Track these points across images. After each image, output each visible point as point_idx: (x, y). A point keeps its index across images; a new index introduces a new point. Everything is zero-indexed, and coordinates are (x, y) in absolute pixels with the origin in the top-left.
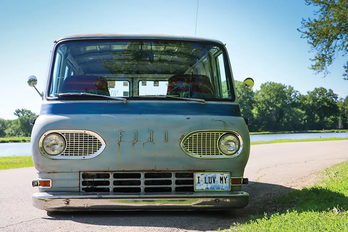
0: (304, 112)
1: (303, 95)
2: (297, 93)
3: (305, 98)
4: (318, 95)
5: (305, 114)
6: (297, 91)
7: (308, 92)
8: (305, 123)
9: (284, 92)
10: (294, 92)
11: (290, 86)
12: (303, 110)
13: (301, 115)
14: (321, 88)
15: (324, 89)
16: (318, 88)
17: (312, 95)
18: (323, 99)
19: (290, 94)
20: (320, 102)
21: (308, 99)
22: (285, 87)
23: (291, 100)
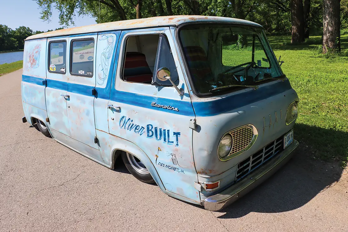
0: (16, 40)
1: (14, 31)
2: (10, 29)
3: (15, 32)
4: (22, 31)
5: (17, 41)
6: (10, 28)
7: (16, 29)
8: (17, 46)
9: (2, 28)
10: (8, 28)
11: (5, 26)
12: (15, 39)
13: (15, 42)
14: (23, 27)
15: (25, 27)
16: (21, 26)
17: (19, 30)
18: (25, 32)
19: (6, 30)
20: (23, 34)
21: (17, 32)
22: (2, 26)
23: (7, 33)
